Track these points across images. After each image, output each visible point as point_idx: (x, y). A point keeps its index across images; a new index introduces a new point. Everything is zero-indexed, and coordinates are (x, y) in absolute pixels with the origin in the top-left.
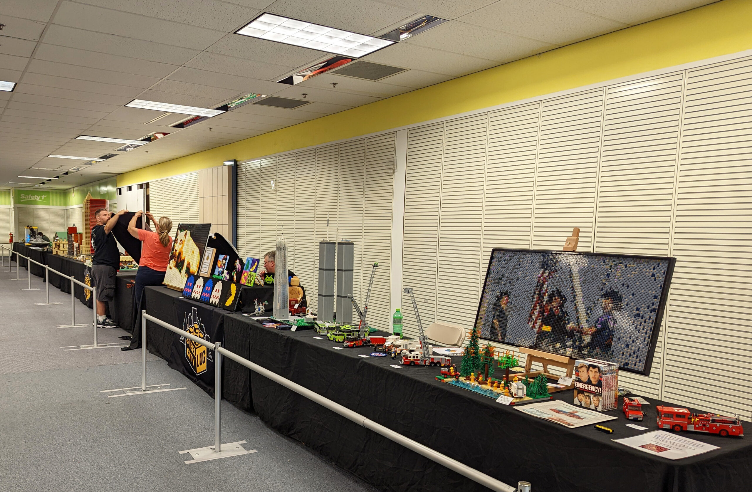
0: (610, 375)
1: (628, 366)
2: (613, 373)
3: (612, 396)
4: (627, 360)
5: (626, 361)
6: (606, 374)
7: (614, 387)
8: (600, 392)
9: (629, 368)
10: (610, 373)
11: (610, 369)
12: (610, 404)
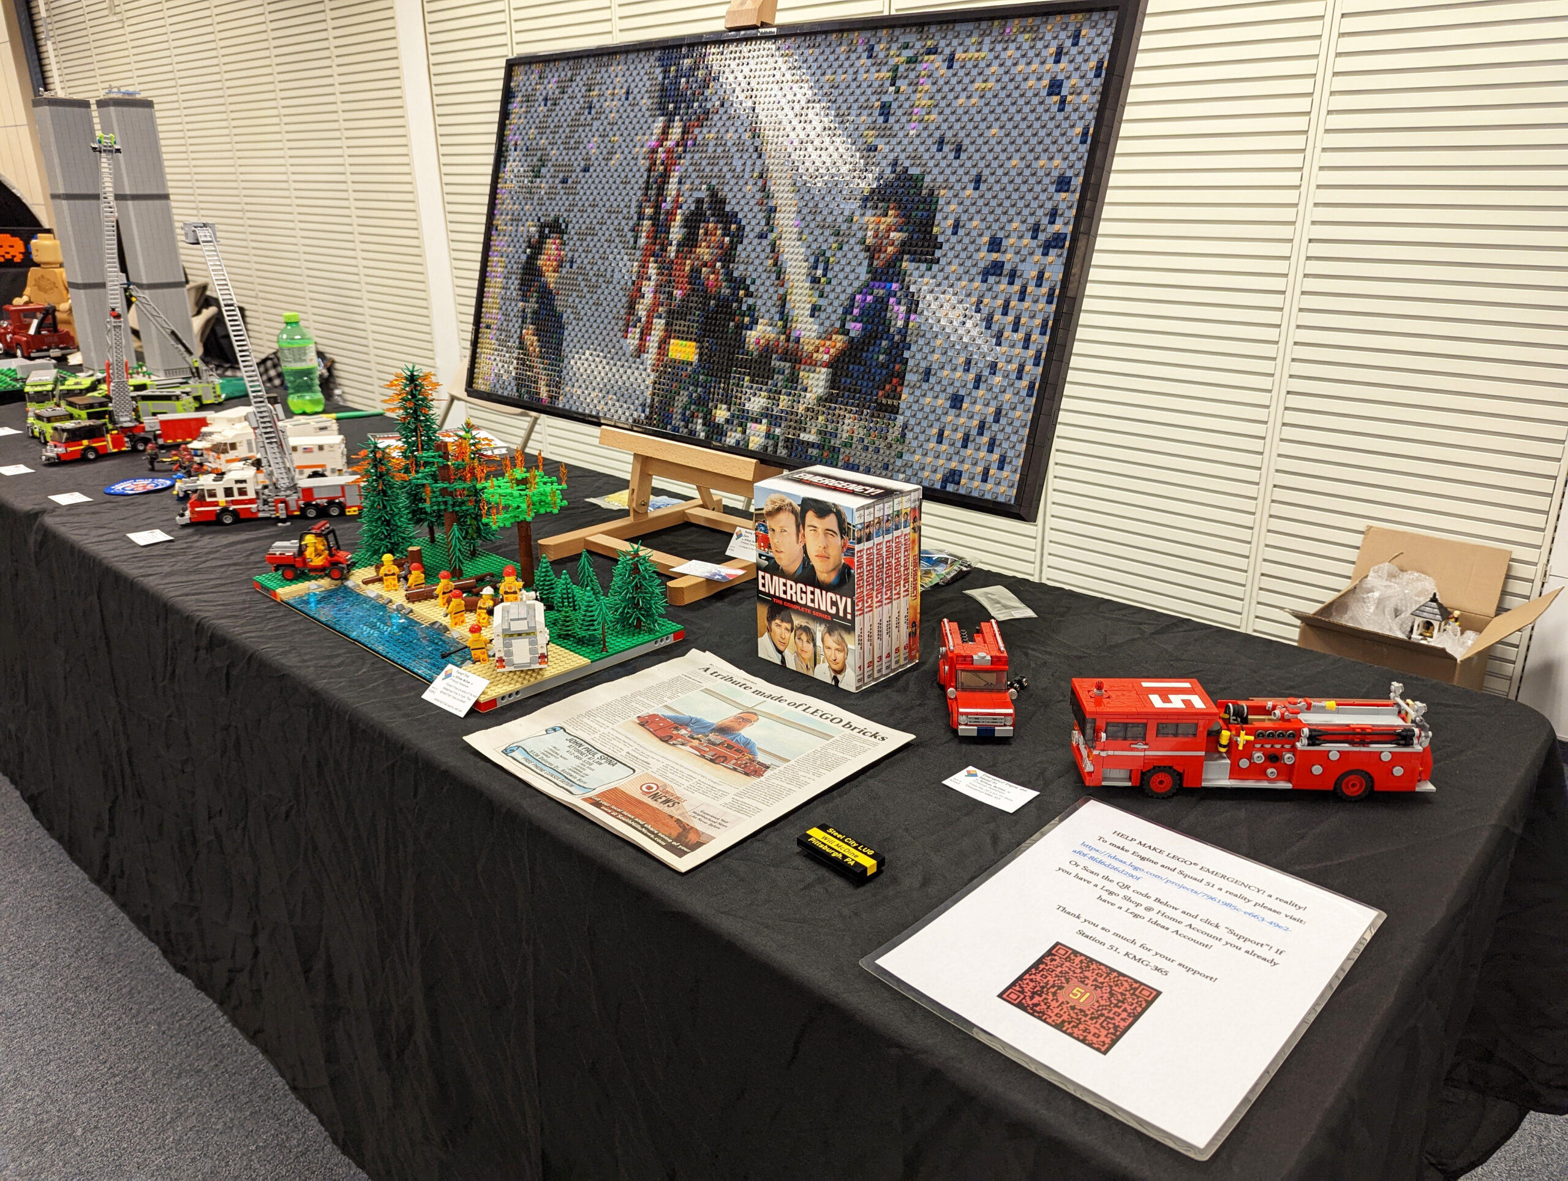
0: (888, 537)
1: (958, 483)
2: (897, 528)
3: (898, 618)
4: (956, 458)
5: (953, 465)
6: (869, 538)
7: (906, 581)
8: (849, 617)
9: (962, 491)
10: (888, 531)
11: (888, 511)
12: (889, 656)
